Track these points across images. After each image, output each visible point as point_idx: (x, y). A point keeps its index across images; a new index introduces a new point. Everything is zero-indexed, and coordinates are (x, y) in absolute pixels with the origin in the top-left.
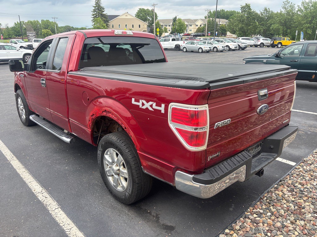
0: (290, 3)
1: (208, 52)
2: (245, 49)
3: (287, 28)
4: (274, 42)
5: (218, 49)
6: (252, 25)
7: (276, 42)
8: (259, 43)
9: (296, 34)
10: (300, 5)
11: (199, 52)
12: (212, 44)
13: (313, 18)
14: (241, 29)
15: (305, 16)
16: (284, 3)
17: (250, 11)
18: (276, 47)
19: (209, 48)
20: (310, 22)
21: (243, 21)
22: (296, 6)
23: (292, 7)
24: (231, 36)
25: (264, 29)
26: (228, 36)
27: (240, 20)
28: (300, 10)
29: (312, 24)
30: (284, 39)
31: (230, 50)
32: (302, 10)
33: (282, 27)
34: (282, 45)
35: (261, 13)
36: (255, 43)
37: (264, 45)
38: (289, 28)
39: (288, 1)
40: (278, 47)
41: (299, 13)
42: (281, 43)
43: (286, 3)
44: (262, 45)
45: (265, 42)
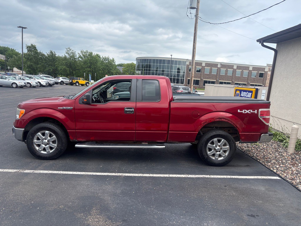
0: (72, 50)
1: (21, 87)
2: (53, 86)
3: (73, 70)
4: (72, 81)
5: (32, 85)
6: (40, 64)
7: (74, 81)
8: (60, 81)
9: (85, 76)
10: (80, 53)
11: (13, 87)
12: (24, 80)
13: (91, 64)
14: (30, 67)
15: (85, 62)
16: (66, 49)
17: (37, 51)
18: (75, 85)
19: (24, 83)
20: (90, 67)
21: (30, 60)
22: (77, 53)
23: (74, 54)
24: (19, 72)
25: (53, 69)
26: (15, 71)
27: (28, 59)
28: (80, 57)
29: (91, 69)
30: (80, 79)
31: (41, 86)
32: (82, 57)
33: (68, 69)
34: (79, 84)
35: (48, 54)
36: (56, 80)
37: (64, 83)
38: (75, 70)
39: (70, 48)
40: (76, 85)
41: (80, 59)
42: (78, 82)
43: (68, 50)
44: (62, 83)
45: (64, 80)
